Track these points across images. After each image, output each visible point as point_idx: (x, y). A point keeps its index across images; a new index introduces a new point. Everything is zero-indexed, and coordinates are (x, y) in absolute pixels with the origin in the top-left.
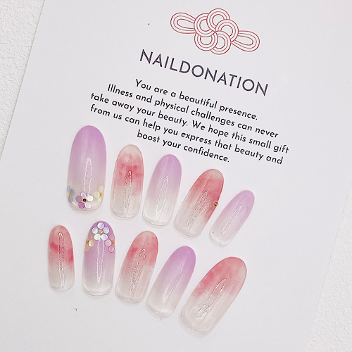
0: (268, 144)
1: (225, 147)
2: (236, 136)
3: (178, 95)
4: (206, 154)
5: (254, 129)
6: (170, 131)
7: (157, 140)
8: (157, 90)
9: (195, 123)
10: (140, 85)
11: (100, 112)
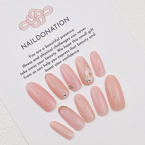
0: (86, 33)
1: (74, 47)
2: (74, 41)
3: (45, 48)
4: (71, 55)
5: (77, 34)
6: (54, 60)
7: (53, 67)
8: (37, 53)
9: (58, 50)
10: (31, 56)
11: (28, 76)
